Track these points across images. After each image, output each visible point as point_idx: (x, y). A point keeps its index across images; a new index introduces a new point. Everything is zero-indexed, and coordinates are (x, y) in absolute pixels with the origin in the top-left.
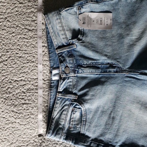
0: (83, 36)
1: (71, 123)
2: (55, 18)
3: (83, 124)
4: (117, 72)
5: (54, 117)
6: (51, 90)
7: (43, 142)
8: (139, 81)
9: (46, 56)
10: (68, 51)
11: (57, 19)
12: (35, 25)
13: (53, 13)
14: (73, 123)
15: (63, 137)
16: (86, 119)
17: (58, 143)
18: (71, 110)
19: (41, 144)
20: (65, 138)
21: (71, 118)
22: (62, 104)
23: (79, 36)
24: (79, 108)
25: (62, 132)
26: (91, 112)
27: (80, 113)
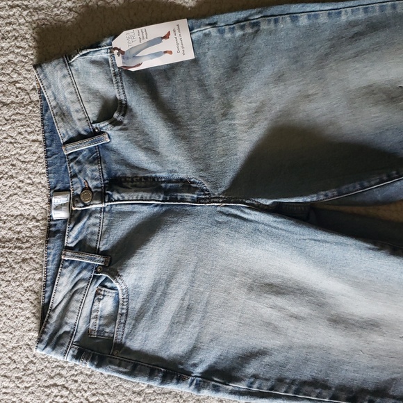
0: (124, 115)
1: (93, 321)
2: (59, 74)
3: (120, 323)
5: (55, 305)
7: (32, 362)
8: (245, 223)
9: (41, 163)
12: (17, 93)
14: (98, 322)
15: (71, 352)
16: (127, 309)
17: (65, 365)
18: (95, 292)
19: (25, 366)
20: (75, 354)
21: (93, 309)
22: (73, 277)
24: (112, 288)
25: (69, 340)
27: (113, 299)
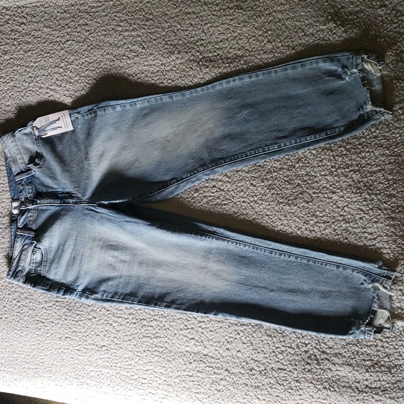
0: (40, 160)
1: (32, 265)
3: (44, 265)
4: (76, 203)
5: (15, 257)
6: (11, 225)
10: (27, 178)
11: (12, 142)
13: (7, 135)
14: (34, 265)
16: (47, 259)
18: (32, 250)
21: (32, 259)
22: (22, 243)
23: (36, 160)
24: (39, 248)
25: (21, 274)
26: (52, 251)
27: (40, 254)
